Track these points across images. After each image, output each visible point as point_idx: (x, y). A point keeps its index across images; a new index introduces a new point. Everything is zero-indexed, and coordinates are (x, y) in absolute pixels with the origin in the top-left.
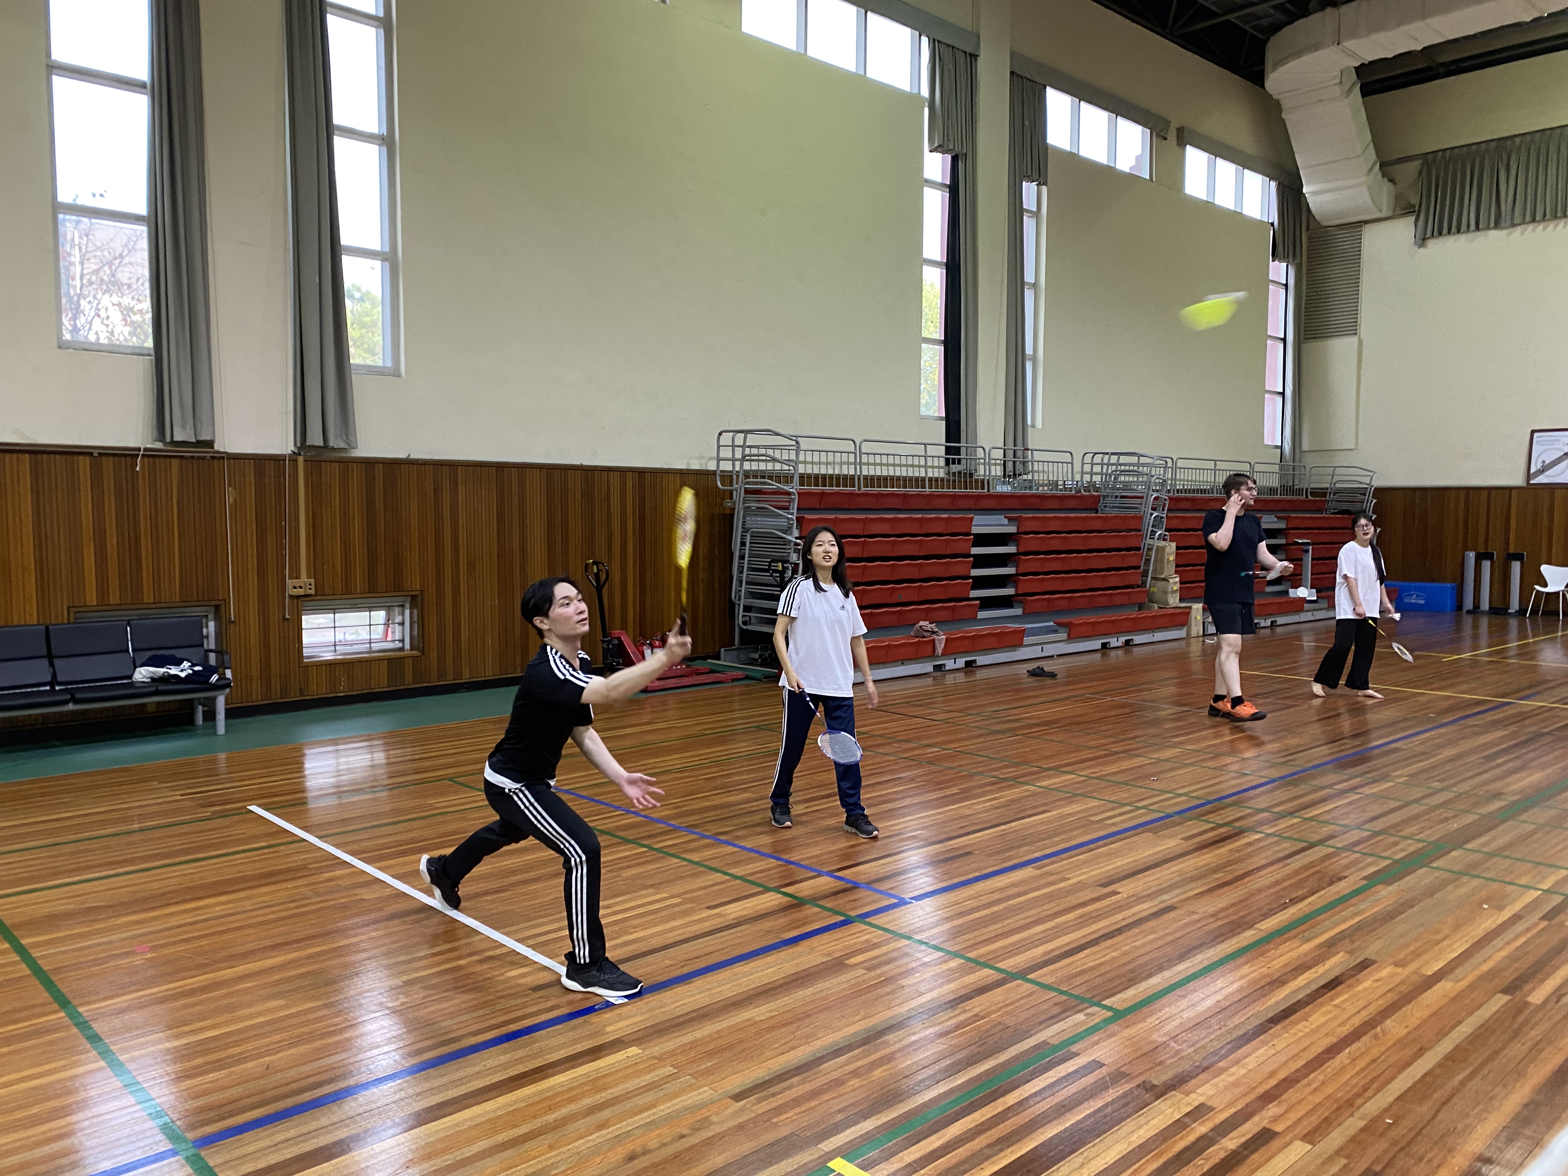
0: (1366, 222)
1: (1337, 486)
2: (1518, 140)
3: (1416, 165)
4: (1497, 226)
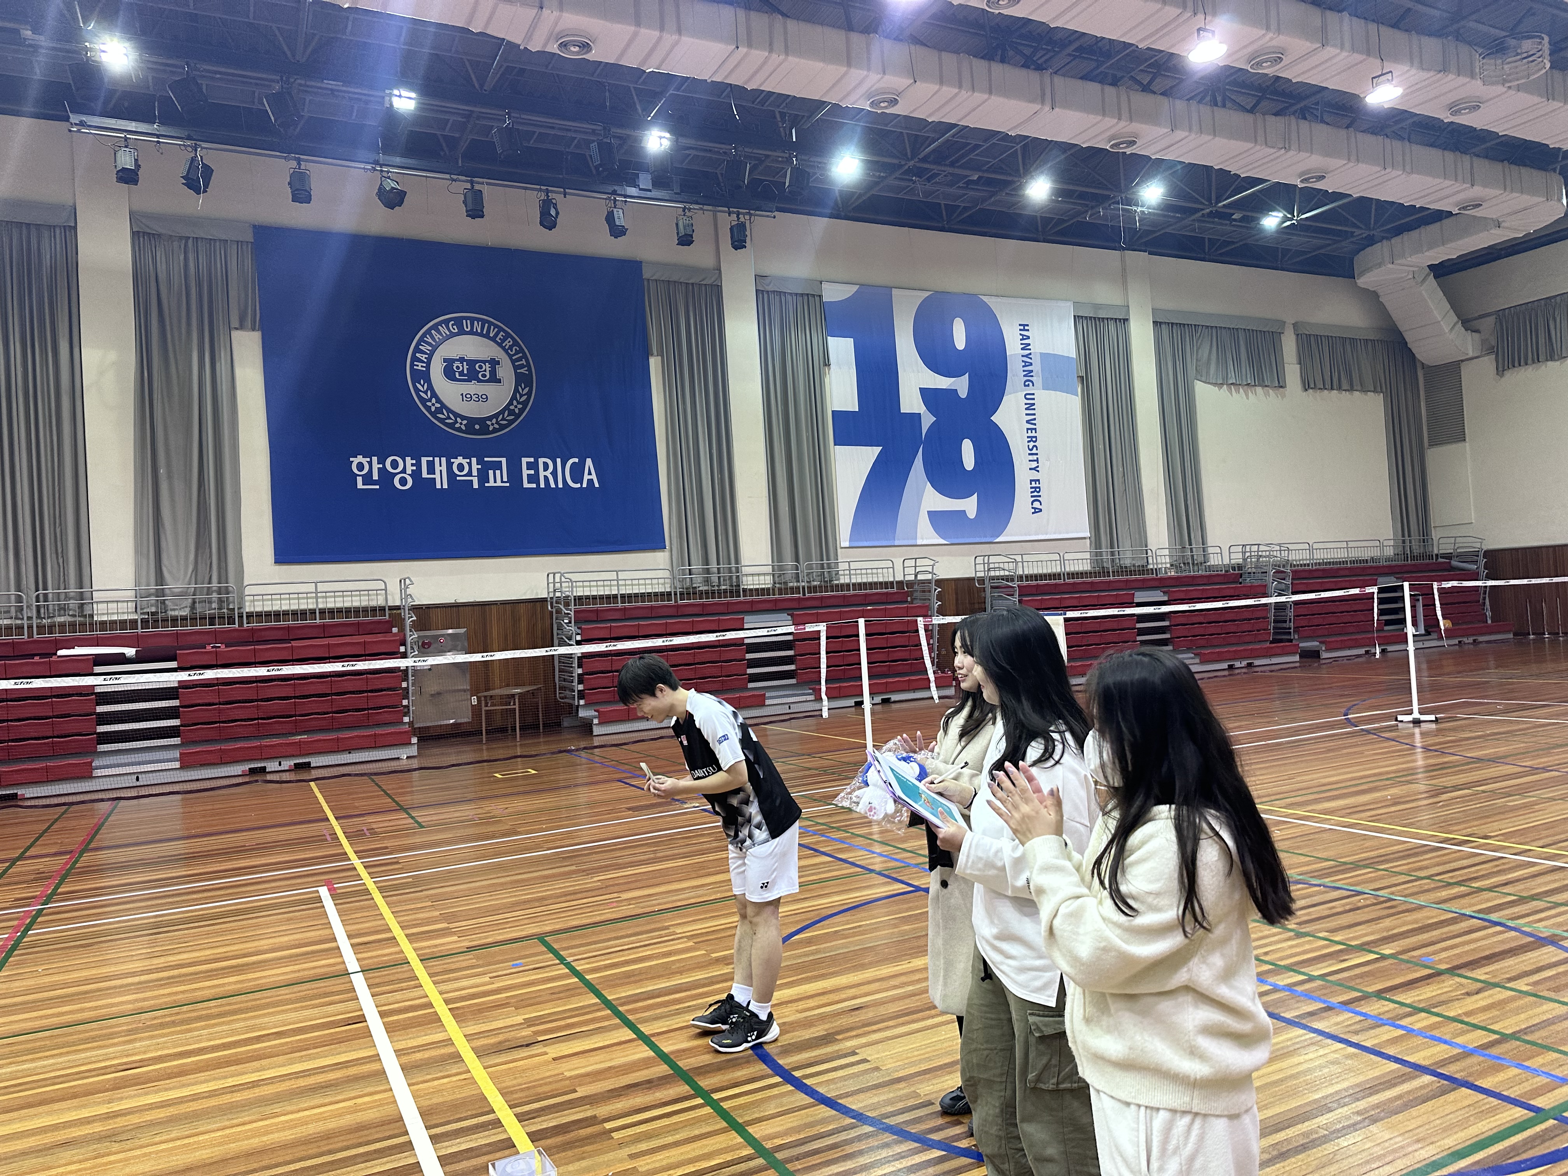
0: (1462, 361)
1: (1459, 551)
2: (1558, 298)
3: (1491, 320)
4: (1552, 359)
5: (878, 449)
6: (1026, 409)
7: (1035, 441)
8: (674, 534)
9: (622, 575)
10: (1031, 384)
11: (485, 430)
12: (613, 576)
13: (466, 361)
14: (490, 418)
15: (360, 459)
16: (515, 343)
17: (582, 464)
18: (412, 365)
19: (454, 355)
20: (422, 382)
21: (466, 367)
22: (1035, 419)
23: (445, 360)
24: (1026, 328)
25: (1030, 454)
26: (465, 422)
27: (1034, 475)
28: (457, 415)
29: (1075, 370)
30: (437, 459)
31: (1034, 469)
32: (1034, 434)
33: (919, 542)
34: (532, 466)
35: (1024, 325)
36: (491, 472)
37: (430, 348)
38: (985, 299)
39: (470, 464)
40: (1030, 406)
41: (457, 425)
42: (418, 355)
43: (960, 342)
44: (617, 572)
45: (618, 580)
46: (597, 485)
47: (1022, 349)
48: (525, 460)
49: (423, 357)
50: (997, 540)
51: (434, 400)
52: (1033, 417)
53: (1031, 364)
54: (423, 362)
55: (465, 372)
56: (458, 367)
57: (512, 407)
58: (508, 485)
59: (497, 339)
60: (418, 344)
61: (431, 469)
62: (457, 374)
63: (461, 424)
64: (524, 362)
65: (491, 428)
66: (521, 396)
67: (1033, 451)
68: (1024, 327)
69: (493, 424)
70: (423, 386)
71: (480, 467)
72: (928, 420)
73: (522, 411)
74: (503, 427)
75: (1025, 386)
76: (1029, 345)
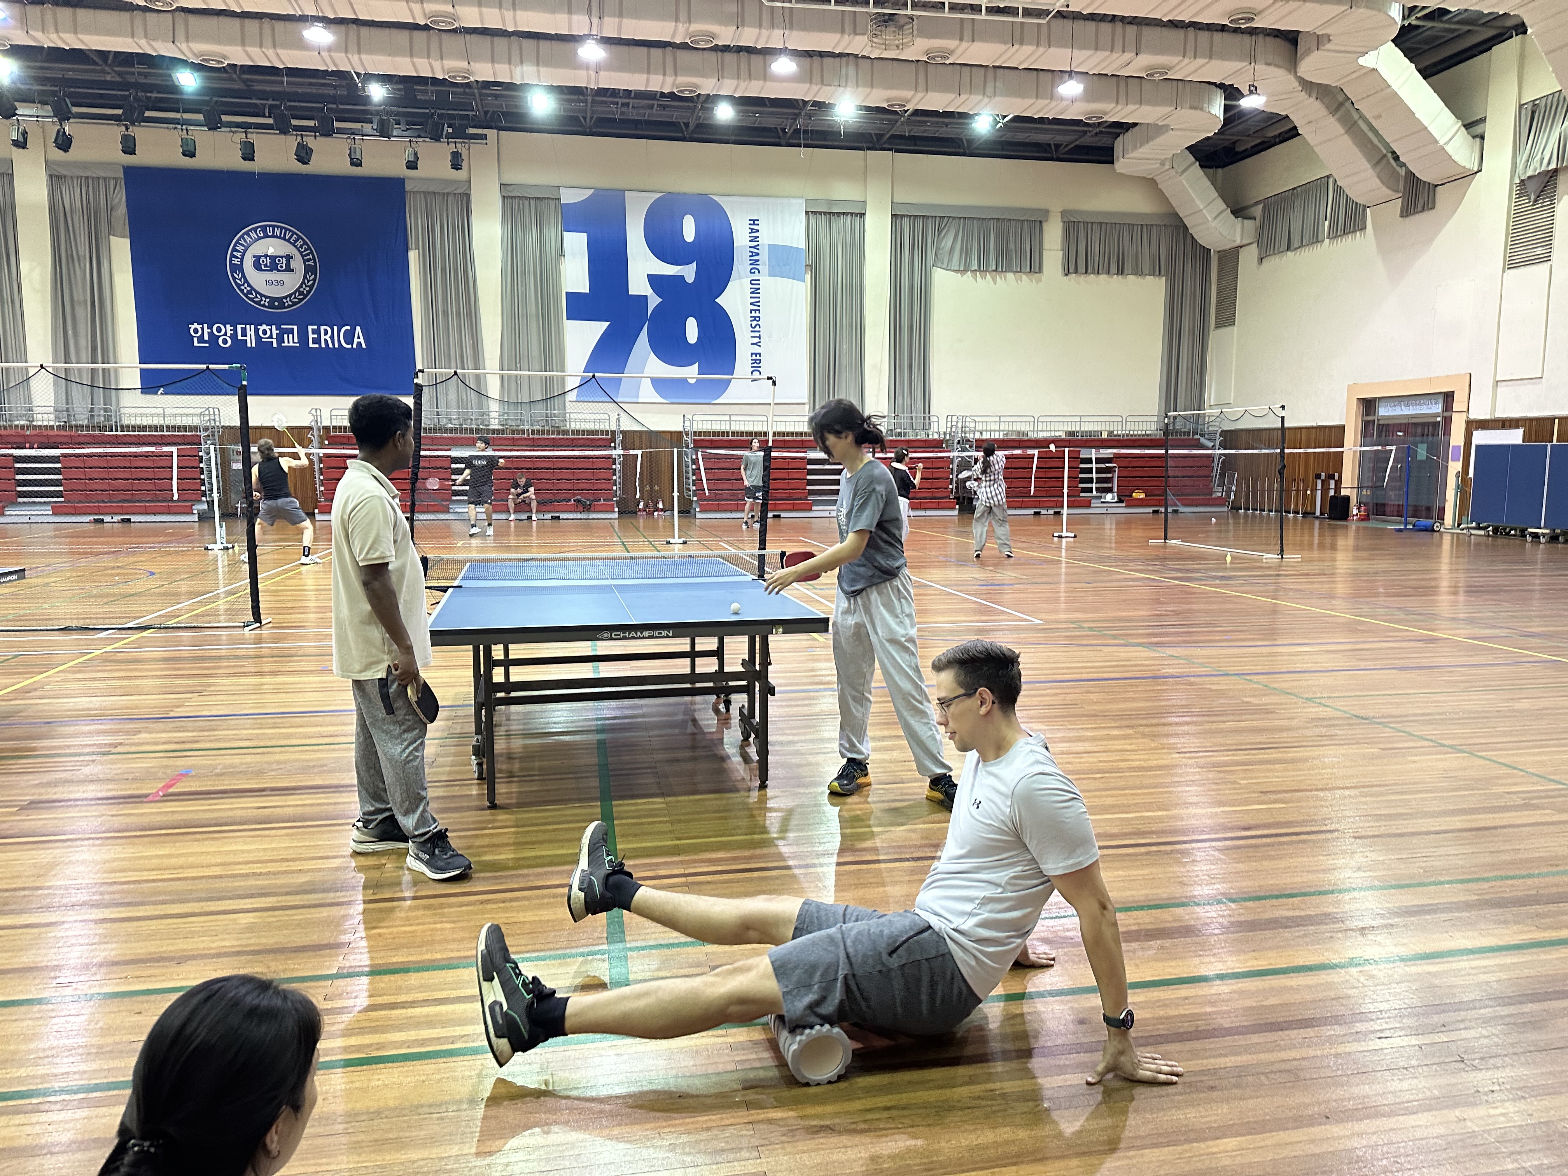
0: (1240, 247)
3: (1262, 206)
4: (1289, 249)
5: (606, 324)
6: (751, 293)
7: (758, 320)
10: (757, 271)
11: (282, 306)
13: (269, 256)
14: (286, 297)
15: (195, 325)
16: (305, 243)
17: (353, 331)
18: (231, 260)
19: (260, 252)
20: (238, 272)
21: (269, 261)
22: (759, 302)
23: (254, 257)
24: (757, 222)
25: (752, 331)
26: (268, 300)
27: (756, 349)
28: (262, 295)
29: (803, 260)
30: (248, 327)
31: (755, 344)
32: (757, 315)
33: (639, 400)
34: (317, 332)
35: (754, 221)
36: (286, 336)
37: (243, 248)
38: (716, 198)
39: (271, 330)
40: (755, 291)
41: (263, 303)
42: (235, 253)
43: (690, 236)
46: (365, 347)
47: (751, 241)
48: (310, 328)
49: (239, 255)
50: (715, 402)
51: (246, 285)
52: (757, 300)
53: (758, 254)
54: (239, 258)
55: (268, 265)
56: (263, 261)
57: (302, 290)
58: (298, 345)
59: (292, 240)
60: (235, 245)
61: (244, 334)
62: (263, 266)
63: (265, 301)
64: (311, 257)
65: (286, 305)
66: (308, 281)
67: (755, 328)
69: (288, 302)
70: (238, 275)
71: (278, 332)
72: (654, 301)
75: (751, 273)
76: (758, 237)
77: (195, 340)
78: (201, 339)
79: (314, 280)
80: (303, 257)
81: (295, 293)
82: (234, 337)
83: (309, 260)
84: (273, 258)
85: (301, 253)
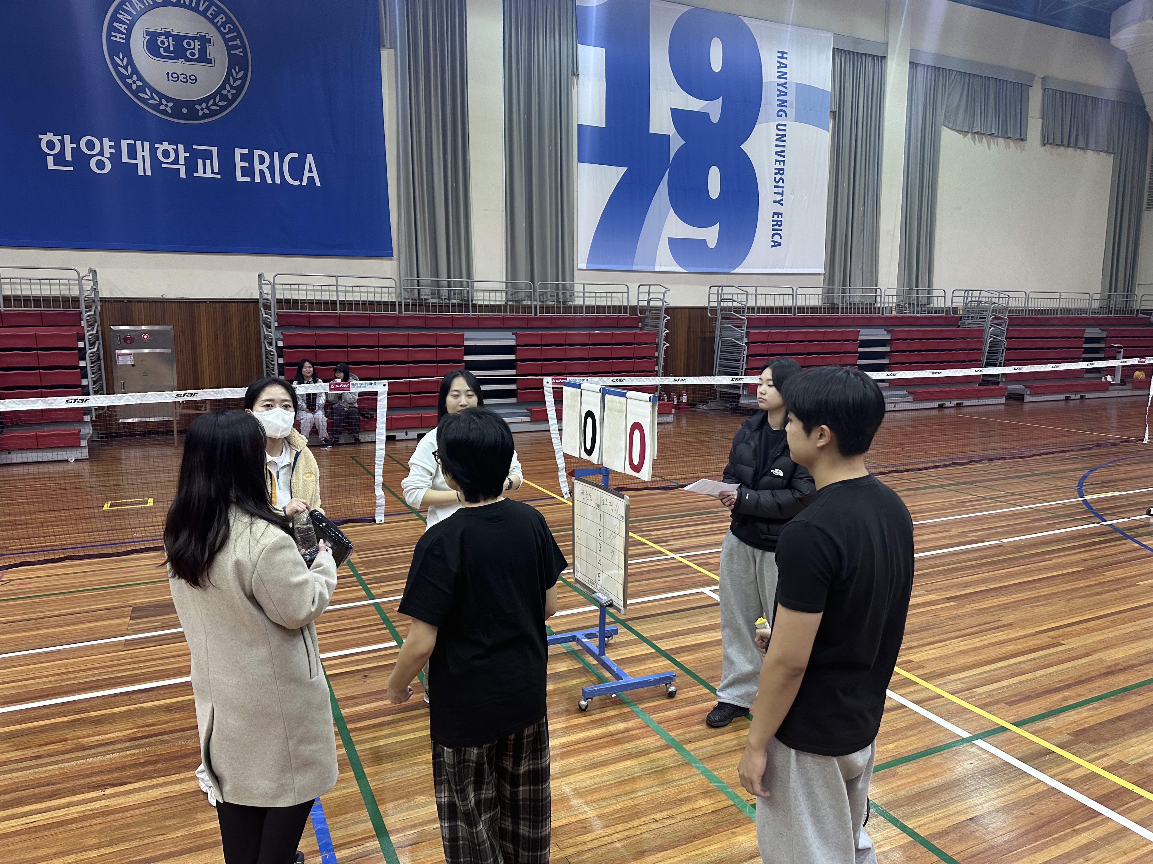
5: (622, 170)
6: (777, 140)
7: (782, 174)
8: (403, 242)
9: (341, 281)
10: (784, 115)
11: (193, 115)
12: (332, 281)
13: (172, 35)
14: (200, 102)
15: (50, 136)
16: (229, 20)
17: (302, 160)
18: (109, 36)
19: (158, 27)
20: (121, 56)
21: (172, 43)
22: (784, 151)
23: (148, 33)
24: (785, 55)
25: (775, 187)
26: (171, 104)
27: (778, 208)
28: (161, 96)
29: (828, 105)
30: (139, 144)
31: (779, 202)
32: (781, 167)
33: (657, 269)
34: (247, 158)
35: (783, 53)
36: (200, 162)
37: (130, 18)
38: (746, 20)
39: (176, 151)
40: (781, 138)
41: (162, 107)
42: (115, 24)
43: (717, 64)
44: (337, 277)
45: (337, 286)
46: (318, 184)
47: (779, 77)
48: (238, 151)
49: (122, 28)
50: (735, 271)
51: (135, 77)
52: (782, 149)
53: (786, 94)
54: (122, 33)
55: (171, 48)
56: (163, 43)
57: (224, 92)
58: (219, 176)
59: (208, 14)
60: (116, 12)
61: (132, 154)
62: (162, 50)
63: (166, 106)
64: (238, 42)
65: (201, 113)
66: (235, 80)
67: (779, 184)
68: (782, 54)
69: (202, 109)
70: (122, 60)
71: (188, 155)
72: (676, 143)
73: (235, 97)
74: (213, 113)
75: (778, 116)
76: (786, 73)
77: (50, 160)
78: (59, 159)
79: (244, 78)
80: (226, 41)
81: (213, 96)
82: (115, 158)
83: (236, 47)
84: (179, 39)
85: (223, 35)
